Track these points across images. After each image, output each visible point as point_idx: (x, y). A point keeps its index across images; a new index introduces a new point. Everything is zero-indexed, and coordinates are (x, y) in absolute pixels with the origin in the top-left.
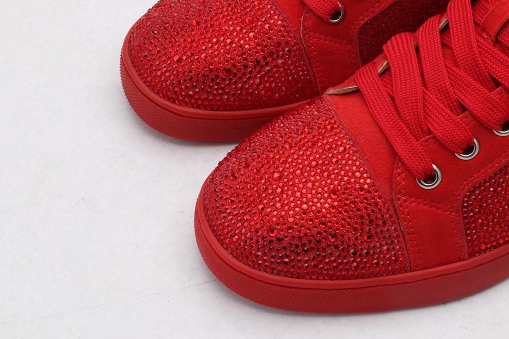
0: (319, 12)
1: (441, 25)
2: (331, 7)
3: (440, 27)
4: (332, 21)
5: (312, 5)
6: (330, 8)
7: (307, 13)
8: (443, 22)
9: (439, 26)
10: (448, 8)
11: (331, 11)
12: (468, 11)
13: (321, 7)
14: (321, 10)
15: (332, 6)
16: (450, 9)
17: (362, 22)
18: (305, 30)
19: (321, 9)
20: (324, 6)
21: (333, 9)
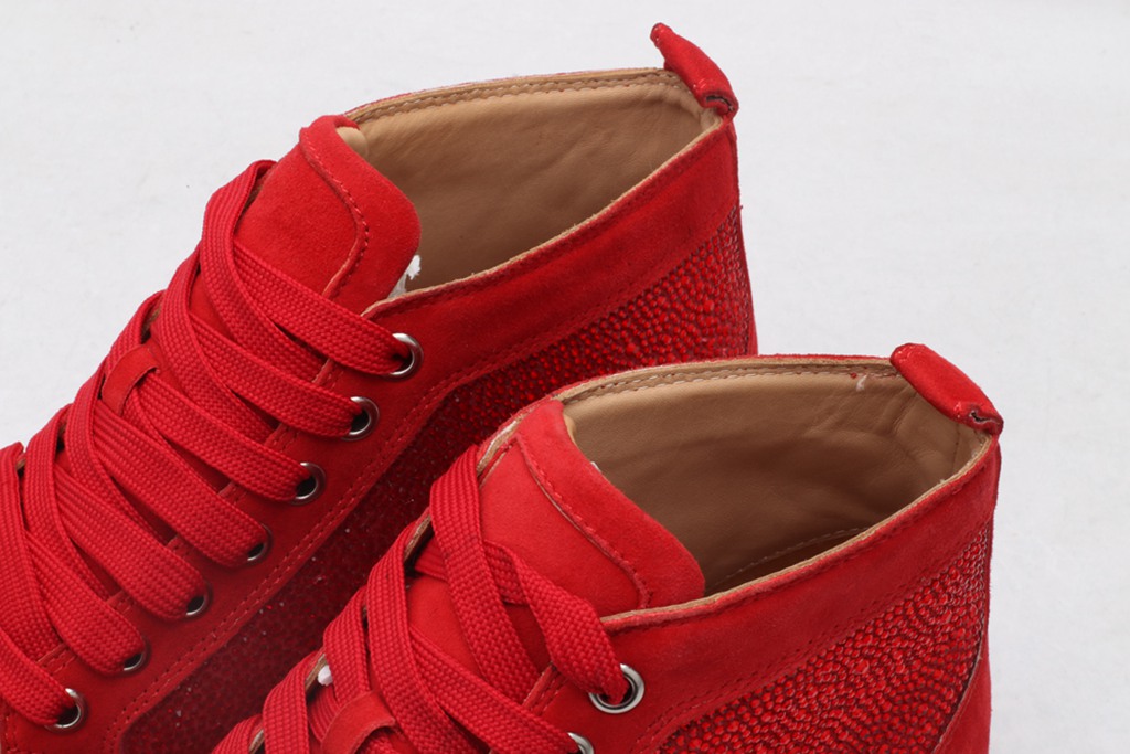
0: (29, 712)
1: (254, 742)
2: (52, 701)
3: (252, 746)
4: (60, 726)
5: (14, 700)
6: (51, 704)
7: (8, 715)
8: (258, 736)
9: (249, 745)
10: (265, 707)
11: (53, 709)
12: (300, 714)
13: (32, 703)
14: (33, 709)
15: (55, 699)
16: (268, 708)
17: (127, 722)
18: (8, 749)
19: (33, 706)
20: (37, 700)
21: (57, 704)
